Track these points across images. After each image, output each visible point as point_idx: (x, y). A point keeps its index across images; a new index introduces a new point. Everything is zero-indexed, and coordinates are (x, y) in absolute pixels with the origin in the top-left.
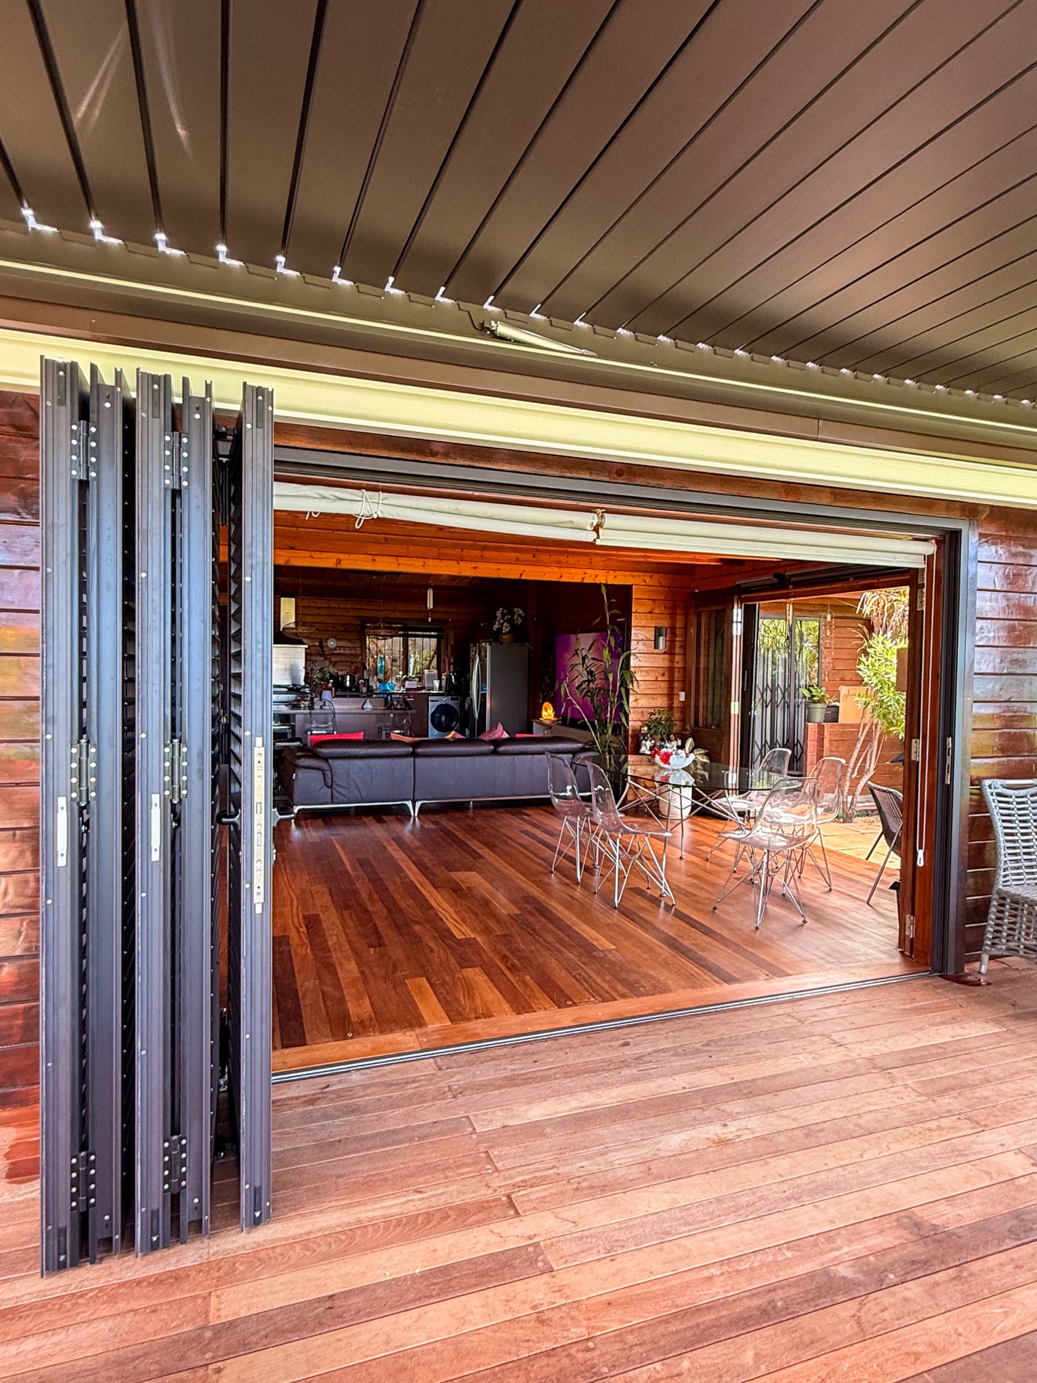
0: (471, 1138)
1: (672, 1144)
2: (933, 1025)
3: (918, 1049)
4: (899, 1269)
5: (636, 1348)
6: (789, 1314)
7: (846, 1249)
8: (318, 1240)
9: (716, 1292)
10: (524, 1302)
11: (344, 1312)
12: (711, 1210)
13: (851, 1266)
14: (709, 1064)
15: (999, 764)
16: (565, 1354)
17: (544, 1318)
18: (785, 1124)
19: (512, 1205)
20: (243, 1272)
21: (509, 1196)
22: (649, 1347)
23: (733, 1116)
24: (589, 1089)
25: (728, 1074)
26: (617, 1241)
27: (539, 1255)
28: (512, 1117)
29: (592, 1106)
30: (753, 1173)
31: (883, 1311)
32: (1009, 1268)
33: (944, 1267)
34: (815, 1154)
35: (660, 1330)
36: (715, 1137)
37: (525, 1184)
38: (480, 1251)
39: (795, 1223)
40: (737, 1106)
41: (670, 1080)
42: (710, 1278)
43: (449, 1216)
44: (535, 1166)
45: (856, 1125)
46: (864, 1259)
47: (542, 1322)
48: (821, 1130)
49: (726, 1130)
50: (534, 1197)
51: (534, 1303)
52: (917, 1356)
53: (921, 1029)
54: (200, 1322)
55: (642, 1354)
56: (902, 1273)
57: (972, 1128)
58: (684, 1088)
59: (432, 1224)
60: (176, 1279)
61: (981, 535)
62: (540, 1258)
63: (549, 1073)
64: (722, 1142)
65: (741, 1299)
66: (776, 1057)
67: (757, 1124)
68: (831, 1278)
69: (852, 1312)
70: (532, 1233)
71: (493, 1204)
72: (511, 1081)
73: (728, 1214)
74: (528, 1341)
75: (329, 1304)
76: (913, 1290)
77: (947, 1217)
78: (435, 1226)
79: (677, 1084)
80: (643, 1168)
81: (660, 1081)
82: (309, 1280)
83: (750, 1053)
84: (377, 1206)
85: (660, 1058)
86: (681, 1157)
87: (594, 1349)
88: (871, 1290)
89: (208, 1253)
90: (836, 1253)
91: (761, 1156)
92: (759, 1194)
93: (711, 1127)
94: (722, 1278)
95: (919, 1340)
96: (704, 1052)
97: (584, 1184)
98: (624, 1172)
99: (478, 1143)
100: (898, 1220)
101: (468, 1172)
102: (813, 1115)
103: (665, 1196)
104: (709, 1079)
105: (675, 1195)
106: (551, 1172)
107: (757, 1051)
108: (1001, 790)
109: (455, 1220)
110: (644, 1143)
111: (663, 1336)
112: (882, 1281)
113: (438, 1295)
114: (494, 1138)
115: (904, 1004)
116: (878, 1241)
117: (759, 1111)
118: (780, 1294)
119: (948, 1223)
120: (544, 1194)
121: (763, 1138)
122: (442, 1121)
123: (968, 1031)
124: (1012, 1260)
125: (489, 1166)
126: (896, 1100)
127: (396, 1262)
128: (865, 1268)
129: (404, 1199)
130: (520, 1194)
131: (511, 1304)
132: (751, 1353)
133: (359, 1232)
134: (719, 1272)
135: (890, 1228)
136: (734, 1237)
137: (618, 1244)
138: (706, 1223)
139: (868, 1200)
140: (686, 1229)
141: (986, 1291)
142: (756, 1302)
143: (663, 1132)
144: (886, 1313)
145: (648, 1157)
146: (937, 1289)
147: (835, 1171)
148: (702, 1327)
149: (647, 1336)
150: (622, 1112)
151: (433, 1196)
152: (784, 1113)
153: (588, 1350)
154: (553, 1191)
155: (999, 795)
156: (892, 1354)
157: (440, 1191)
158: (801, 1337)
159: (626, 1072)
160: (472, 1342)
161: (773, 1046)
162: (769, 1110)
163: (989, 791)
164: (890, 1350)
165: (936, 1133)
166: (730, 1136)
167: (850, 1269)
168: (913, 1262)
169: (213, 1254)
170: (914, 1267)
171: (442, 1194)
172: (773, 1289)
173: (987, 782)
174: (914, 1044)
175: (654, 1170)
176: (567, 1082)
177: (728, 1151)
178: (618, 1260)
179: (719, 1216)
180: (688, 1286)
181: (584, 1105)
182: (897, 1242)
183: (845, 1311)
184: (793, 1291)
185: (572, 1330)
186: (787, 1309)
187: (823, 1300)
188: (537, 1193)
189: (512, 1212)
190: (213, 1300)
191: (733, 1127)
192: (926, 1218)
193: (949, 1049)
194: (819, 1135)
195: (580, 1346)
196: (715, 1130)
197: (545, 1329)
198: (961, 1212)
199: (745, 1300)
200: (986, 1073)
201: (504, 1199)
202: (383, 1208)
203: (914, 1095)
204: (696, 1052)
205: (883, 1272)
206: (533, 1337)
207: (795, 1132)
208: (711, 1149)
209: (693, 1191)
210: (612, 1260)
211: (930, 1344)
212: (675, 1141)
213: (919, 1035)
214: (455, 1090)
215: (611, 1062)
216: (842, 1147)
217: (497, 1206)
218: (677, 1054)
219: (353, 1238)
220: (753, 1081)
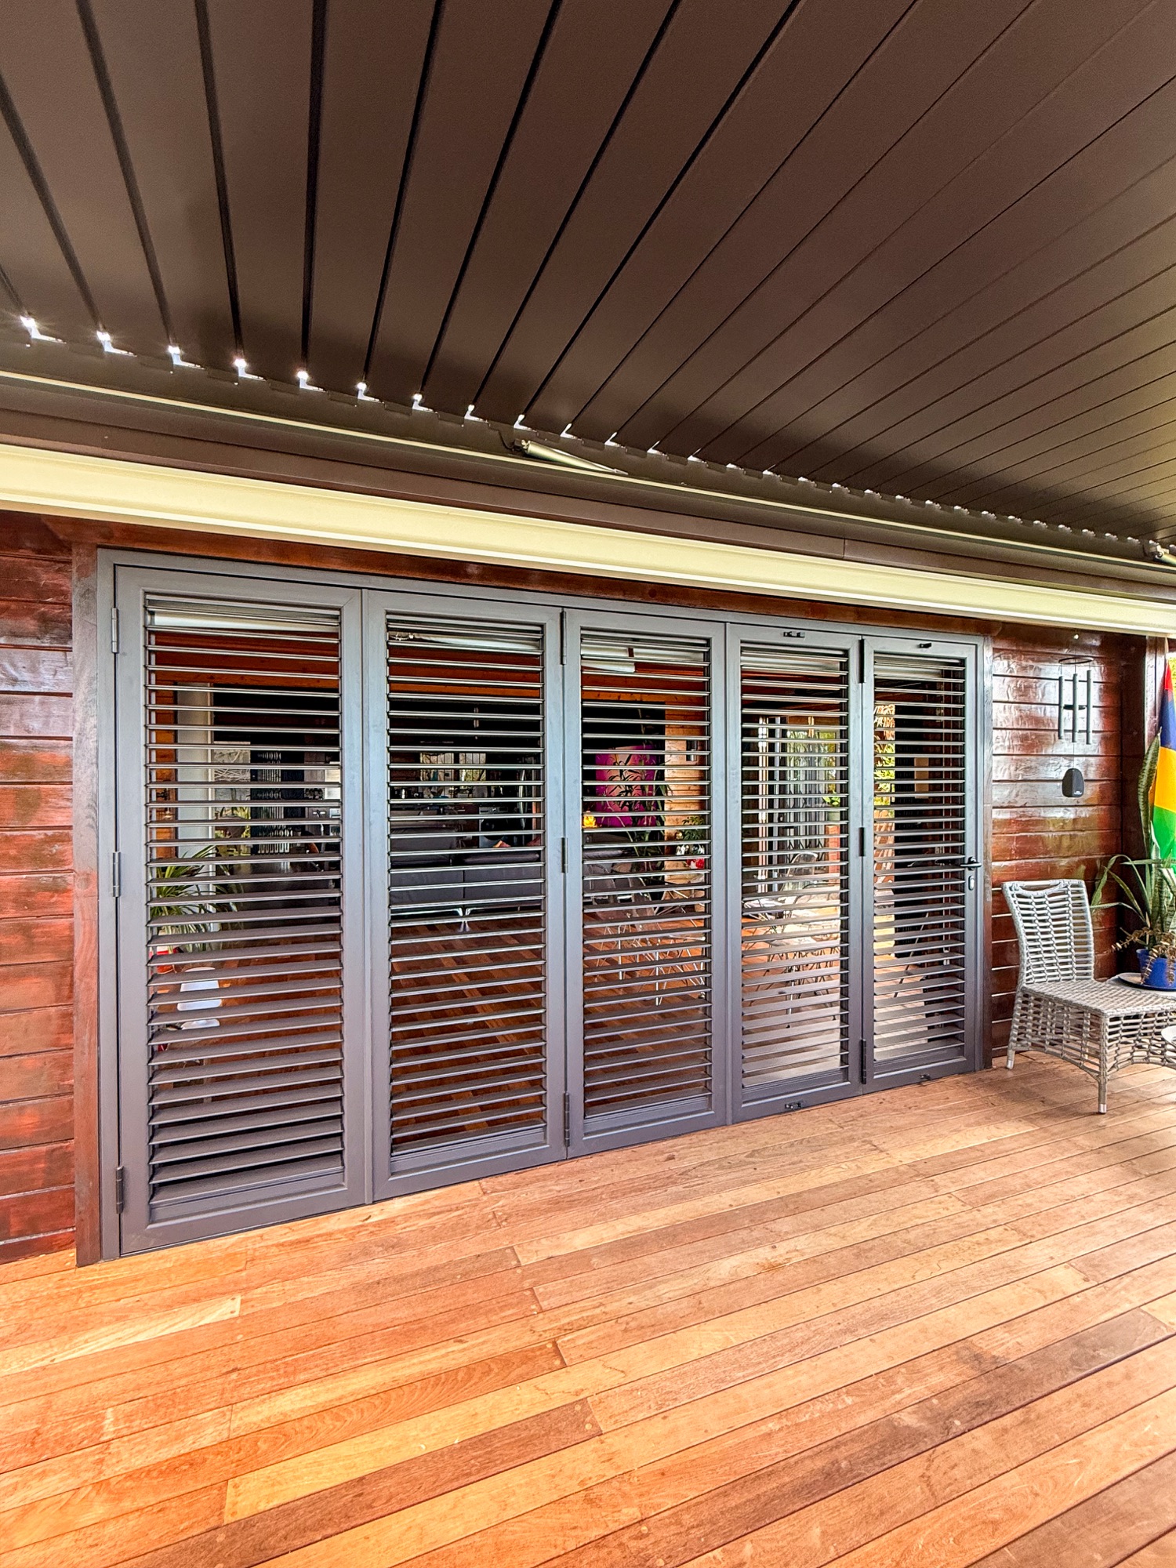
0: (514, 1273)
1: (722, 1272)
2: (968, 1125)
3: (957, 1152)
4: (964, 1413)
5: (692, 1531)
6: (855, 1477)
7: (907, 1391)
8: (349, 1407)
9: (774, 1452)
10: (571, 1478)
11: (374, 1500)
12: (765, 1350)
13: (914, 1412)
14: (754, 1177)
15: (1017, 866)
16: (615, 1544)
17: (592, 1496)
18: (834, 1243)
19: (557, 1352)
20: (266, 1452)
21: (555, 1344)
22: (707, 1528)
23: (783, 1237)
24: (636, 1210)
25: (774, 1188)
26: (668, 1393)
27: (587, 1415)
28: (557, 1247)
29: (639, 1229)
30: (806, 1304)
31: (953, 1468)
32: (1077, 1407)
33: (1010, 1408)
34: (866, 1277)
35: (719, 1505)
36: (764, 1261)
37: (569, 1329)
38: (524, 1411)
39: (853, 1362)
40: (785, 1225)
41: (716, 1197)
42: (769, 1435)
43: (491, 1370)
44: (582, 1304)
45: (905, 1241)
46: (927, 1403)
47: (589, 1501)
48: (871, 1249)
49: (775, 1253)
50: (580, 1342)
51: (582, 1478)
52: (995, 1523)
53: (958, 1131)
54: (213, 1523)
55: (699, 1539)
56: (968, 1418)
57: (1020, 1240)
58: (731, 1206)
59: (472, 1382)
60: (191, 1464)
61: (995, 650)
62: (588, 1419)
63: (595, 1193)
64: (773, 1268)
65: (802, 1460)
66: (820, 1166)
67: (806, 1245)
68: (895, 1427)
69: (921, 1471)
70: (580, 1387)
71: (538, 1353)
72: (558, 1204)
73: (782, 1355)
74: (575, 1528)
75: (357, 1490)
76: (981, 1438)
77: (1005, 1345)
78: (475, 1384)
79: (722, 1202)
80: (693, 1301)
81: (706, 1199)
82: (337, 1460)
83: (793, 1164)
84: (415, 1361)
85: (705, 1173)
86: (732, 1287)
87: (647, 1535)
88: (937, 1441)
89: (229, 1428)
90: (898, 1397)
91: (813, 1282)
92: (813, 1328)
93: (760, 1250)
94: (781, 1434)
95: (994, 1504)
96: (750, 1163)
97: (633, 1324)
98: (673, 1308)
99: (523, 1278)
100: (957, 1353)
101: (512, 1315)
102: (861, 1231)
103: (718, 1336)
104: (755, 1194)
105: (726, 1333)
106: (598, 1311)
107: (801, 1161)
108: (1022, 892)
109: (497, 1374)
110: (693, 1271)
111: (722, 1513)
112: (948, 1429)
113: (478, 1471)
114: (538, 1272)
115: (938, 1104)
116: (939, 1379)
117: (807, 1229)
118: (844, 1451)
119: (1008, 1354)
120: (592, 1337)
121: (813, 1260)
122: (486, 1254)
123: (1002, 1131)
124: (1079, 1396)
125: (533, 1307)
126: (941, 1210)
127: (433, 1431)
128: (929, 1414)
129: (443, 1351)
130: (566, 1339)
131: (557, 1480)
132: (817, 1531)
133: (393, 1394)
134: (778, 1427)
135: (951, 1363)
136: (790, 1383)
137: (670, 1396)
138: (761, 1366)
139: (924, 1331)
140: (740, 1374)
141: (1057, 1437)
142: (819, 1463)
143: (713, 1259)
144: (955, 1471)
145: (697, 1288)
146: (1006, 1436)
147: (888, 1297)
148: (763, 1499)
149: (705, 1513)
150: (670, 1236)
151: (473, 1346)
152: (833, 1230)
153: (641, 1537)
154: (601, 1334)
155: (1019, 896)
156: (968, 1525)
157: (481, 1340)
158: (869, 1507)
159: (672, 1189)
160: (514, 1533)
161: (816, 1154)
162: (817, 1228)
163: (1010, 893)
164: (965, 1519)
165: (984, 1248)
166: (780, 1260)
167: (915, 1416)
168: (978, 1404)
169: (234, 1431)
170: (980, 1410)
171: (484, 1343)
172: (837, 1443)
173: (1008, 885)
174: (953, 1147)
175: (705, 1304)
176: (615, 1205)
177: (779, 1277)
178: (670, 1418)
179: (774, 1357)
180: (745, 1446)
181: (631, 1229)
182: (958, 1380)
183: (913, 1469)
184: (856, 1448)
185: (625, 1511)
186: (852, 1470)
187: (889, 1457)
188: (584, 1336)
189: (557, 1362)
190: (230, 1490)
191: (783, 1248)
192: (985, 1349)
193: (988, 1152)
194: (869, 1255)
195: (633, 1532)
196: (764, 1254)
197: (595, 1510)
198: (1019, 1340)
199: (807, 1462)
200: (1026, 1176)
201: (550, 1346)
202: (421, 1363)
203: (958, 1206)
204: (741, 1164)
205: (948, 1419)
206: (582, 1524)
207: (845, 1252)
208: (762, 1276)
209: (746, 1327)
210: (665, 1418)
211: (1007, 1510)
212: (725, 1267)
213: (957, 1137)
214: (500, 1217)
215: (656, 1178)
216: (893, 1268)
217: (541, 1355)
218: (721, 1168)
219: (387, 1402)
220: (799, 1194)
